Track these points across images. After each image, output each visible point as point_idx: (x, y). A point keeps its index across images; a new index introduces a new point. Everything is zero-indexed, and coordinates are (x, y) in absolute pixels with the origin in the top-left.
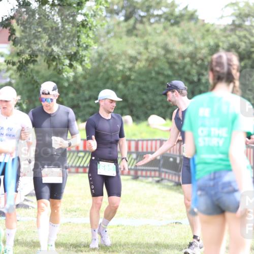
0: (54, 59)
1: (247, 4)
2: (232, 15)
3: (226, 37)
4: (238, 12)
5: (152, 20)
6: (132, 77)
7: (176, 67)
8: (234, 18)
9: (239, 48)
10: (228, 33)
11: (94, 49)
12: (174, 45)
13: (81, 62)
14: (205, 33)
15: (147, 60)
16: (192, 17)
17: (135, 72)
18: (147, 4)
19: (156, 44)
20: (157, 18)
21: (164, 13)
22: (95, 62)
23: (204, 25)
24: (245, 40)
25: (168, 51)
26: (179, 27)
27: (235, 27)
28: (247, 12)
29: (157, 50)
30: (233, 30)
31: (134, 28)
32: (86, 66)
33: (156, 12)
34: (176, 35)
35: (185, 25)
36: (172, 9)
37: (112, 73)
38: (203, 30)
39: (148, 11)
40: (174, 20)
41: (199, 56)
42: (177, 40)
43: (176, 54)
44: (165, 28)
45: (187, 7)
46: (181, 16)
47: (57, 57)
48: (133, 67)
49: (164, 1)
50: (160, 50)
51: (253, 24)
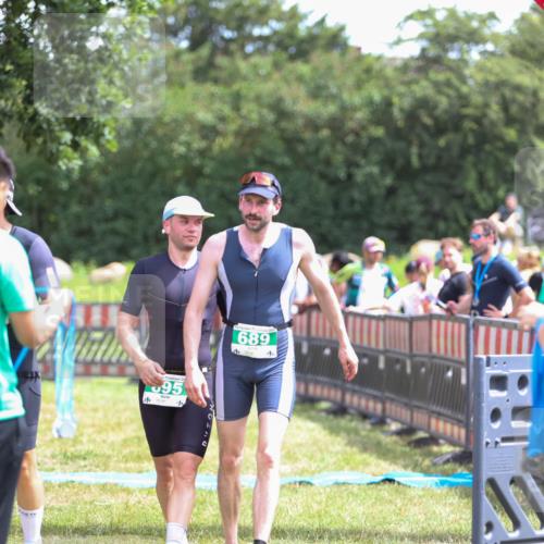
0: (38, 132)
1: (452, 14)
2: (421, 36)
4: (432, 30)
5: (249, 48)
6: (207, 170)
7: (301, 148)
8: (424, 43)
9: (435, 107)
10: (412, 75)
12: (295, 101)
13: (97, 137)
14: (364, 76)
15: (237, 133)
16: (335, 41)
17: (213, 159)
18: (238, 13)
19: (258, 99)
20: (260, 44)
21: (275, 33)
22: (128, 136)
23: (360, 58)
24: (447, 91)
25: (282, 113)
26: (306, 62)
27: (427, 62)
28: (451, 31)
29: (260, 113)
30: (422, 70)
31: (211, 64)
32: (108, 146)
33: (257, 31)
34: (300, 79)
35: (319, 58)
36: (291, 23)
37: (163, 161)
38: (358, 70)
39: (239, 28)
40: (296, 47)
41: (351, 125)
42: (302, 91)
43: (300, 122)
44: (277, 66)
45: (322, 21)
46: (312, 39)
47: (45, 126)
48: (209, 149)
49: (274, 7)
50: (265, 112)
51: (466, 57)
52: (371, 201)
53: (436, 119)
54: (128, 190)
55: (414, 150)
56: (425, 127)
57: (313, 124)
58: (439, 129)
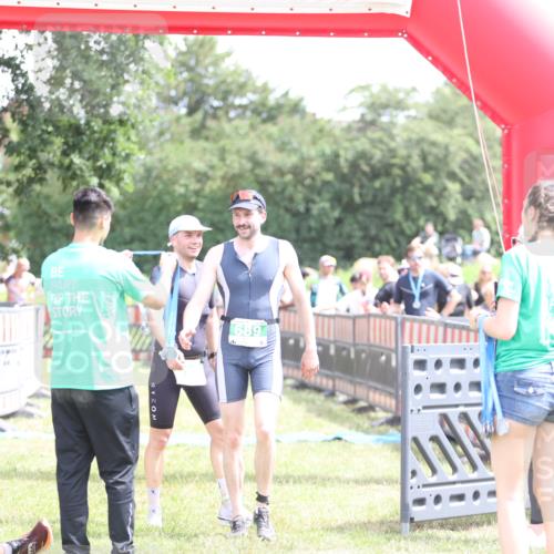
0: (74, 177)
1: (384, 89)
2: (361, 105)
3: (351, 140)
4: (369, 101)
5: (232, 114)
6: (200, 206)
7: (271, 189)
8: (363, 110)
9: (371, 158)
10: (354, 134)
11: (138, 159)
12: (266, 153)
13: (118, 181)
14: (318, 135)
15: (223, 178)
16: (296, 109)
17: (205, 197)
18: (223, 87)
19: (238, 152)
20: (240, 111)
21: (251, 102)
22: (141, 181)
23: (315, 121)
24: (380, 146)
25: (257, 163)
26: (275, 124)
27: (366, 125)
28: (384, 100)
29: (240, 164)
30: (362, 130)
31: (203, 126)
32: (127, 188)
33: (238, 101)
34: (270, 137)
35: (284, 121)
36: (264, 95)
37: (167, 199)
38: (314, 130)
39: (224, 99)
40: (267, 113)
41: (308, 171)
42: (272, 146)
43: (270, 169)
44: (252, 127)
45: (287, 94)
46: (279, 107)
47: (78, 172)
48: (202, 189)
49: (250, 83)
50: (244, 162)
51: (395, 120)
52: (323, 228)
53: (372, 167)
54: (141, 221)
55: (356, 190)
56: (364, 173)
57: (280, 172)
58: (375, 175)
